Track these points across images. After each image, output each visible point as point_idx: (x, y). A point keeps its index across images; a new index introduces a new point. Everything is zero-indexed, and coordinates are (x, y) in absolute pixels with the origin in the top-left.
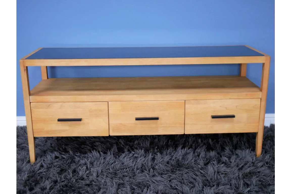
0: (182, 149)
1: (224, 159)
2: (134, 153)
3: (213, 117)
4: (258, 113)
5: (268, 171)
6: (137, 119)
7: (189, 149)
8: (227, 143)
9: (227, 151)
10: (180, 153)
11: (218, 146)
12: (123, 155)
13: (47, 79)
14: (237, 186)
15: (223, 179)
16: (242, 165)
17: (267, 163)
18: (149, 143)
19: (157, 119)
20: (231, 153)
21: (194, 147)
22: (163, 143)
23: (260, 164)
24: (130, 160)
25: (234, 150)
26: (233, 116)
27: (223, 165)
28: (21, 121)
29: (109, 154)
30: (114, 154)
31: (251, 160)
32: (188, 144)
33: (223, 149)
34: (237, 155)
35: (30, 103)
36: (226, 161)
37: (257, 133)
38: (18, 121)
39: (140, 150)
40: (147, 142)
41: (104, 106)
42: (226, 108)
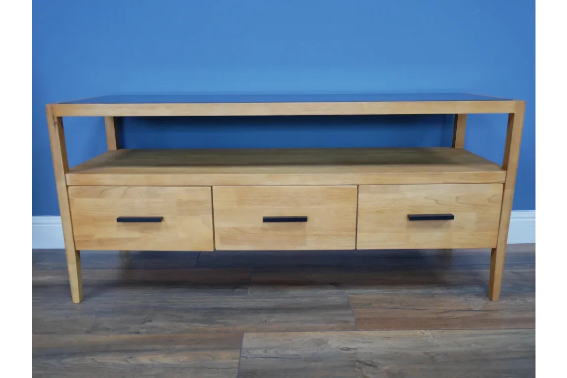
3: (412, 218)
6: (266, 220)
13: (116, 149)
19: (304, 219)
26: (451, 217)
35: (67, 186)
37: (494, 249)
41: (204, 195)
42: (436, 200)
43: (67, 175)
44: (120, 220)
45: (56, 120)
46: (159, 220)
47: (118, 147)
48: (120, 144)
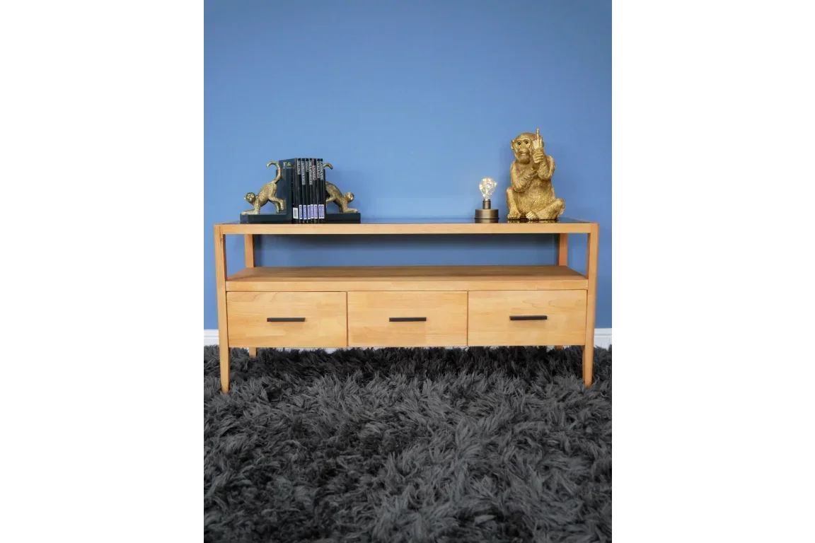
0: (467, 375)
1: (536, 387)
2: (389, 379)
3: (513, 318)
4: (584, 313)
5: (605, 403)
6: (392, 320)
7: (478, 374)
8: (540, 368)
9: (541, 377)
10: (464, 379)
11: (525, 371)
12: (372, 382)
13: (253, 266)
14: (556, 420)
15: (533, 413)
16: (564, 394)
17: (604, 393)
18: (413, 367)
19: (424, 319)
20: (545, 380)
21: (487, 372)
22: (437, 367)
23: (592, 394)
24: (384, 388)
25: (550, 377)
26: (544, 318)
27: (533, 395)
28: (211, 338)
29: (349, 379)
30: (357, 381)
31: (579, 388)
32: (478, 367)
33: (533, 375)
34: (556, 383)
35: (226, 292)
36: (538, 390)
37: (584, 346)
38: (206, 337)
39: (400, 375)
40: (410, 366)
41: (341, 299)
42: (533, 304)
43: (227, 283)
44: (269, 320)
45: (222, 237)
46: (302, 320)
47: (255, 266)
48: (257, 263)
